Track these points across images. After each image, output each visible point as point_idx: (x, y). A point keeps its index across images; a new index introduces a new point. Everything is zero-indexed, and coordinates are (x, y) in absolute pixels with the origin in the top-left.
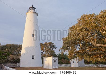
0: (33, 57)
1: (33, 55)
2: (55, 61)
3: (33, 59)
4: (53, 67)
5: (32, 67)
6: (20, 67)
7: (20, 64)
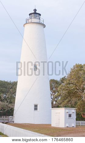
0: (36, 107)
1: (36, 103)
2: (70, 116)
3: (36, 111)
4: (65, 124)
5: (33, 123)
6: (15, 122)
7: (14, 117)
